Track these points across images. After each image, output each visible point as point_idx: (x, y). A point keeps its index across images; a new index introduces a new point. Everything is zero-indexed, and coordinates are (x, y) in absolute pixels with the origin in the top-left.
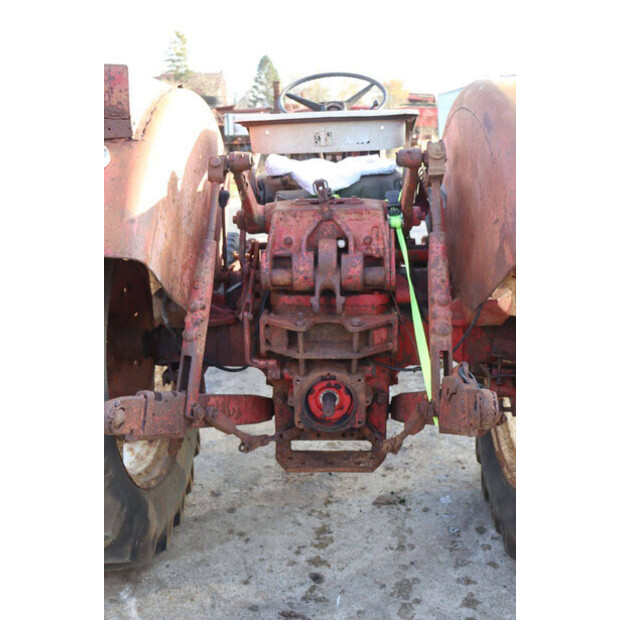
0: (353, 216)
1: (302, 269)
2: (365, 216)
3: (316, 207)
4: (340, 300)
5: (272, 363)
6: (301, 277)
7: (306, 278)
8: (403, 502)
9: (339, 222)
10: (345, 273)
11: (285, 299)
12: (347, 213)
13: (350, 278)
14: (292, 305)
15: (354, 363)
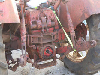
0: (47, 12)
1: (39, 24)
2: (49, 11)
3: (39, 10)
4: (48, 29)
5: (34, 46)
6: (39, 26)
7: (40, 26)
8: (50, 72)
9: (44, 13)
10: (48, 24)
11: (34, 31)
12: (45, 11)
13: (49, 25)
14: (36, 32)
15: (52, 42)
